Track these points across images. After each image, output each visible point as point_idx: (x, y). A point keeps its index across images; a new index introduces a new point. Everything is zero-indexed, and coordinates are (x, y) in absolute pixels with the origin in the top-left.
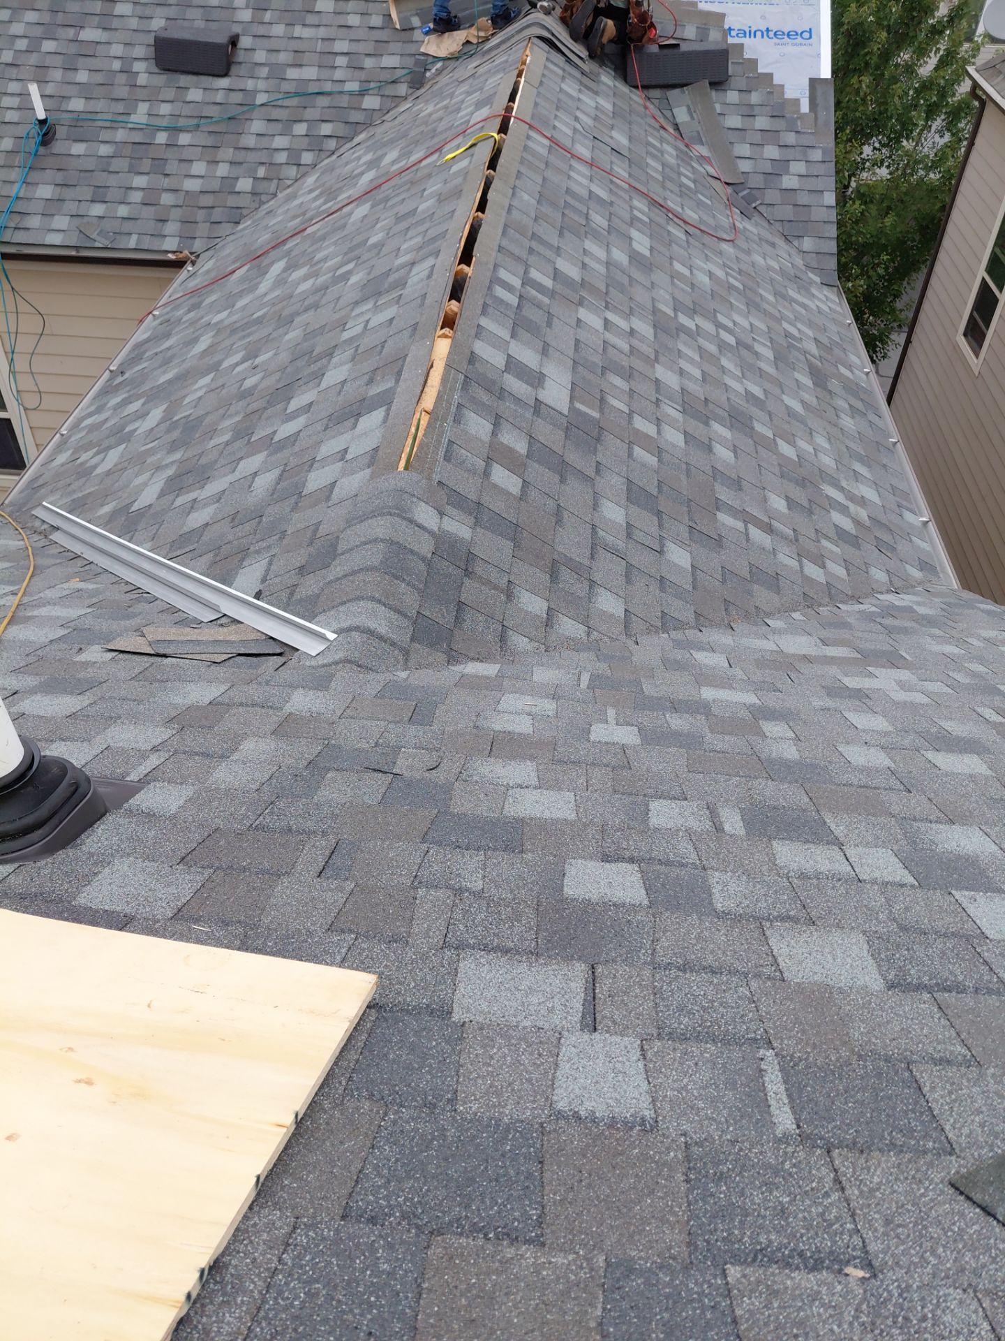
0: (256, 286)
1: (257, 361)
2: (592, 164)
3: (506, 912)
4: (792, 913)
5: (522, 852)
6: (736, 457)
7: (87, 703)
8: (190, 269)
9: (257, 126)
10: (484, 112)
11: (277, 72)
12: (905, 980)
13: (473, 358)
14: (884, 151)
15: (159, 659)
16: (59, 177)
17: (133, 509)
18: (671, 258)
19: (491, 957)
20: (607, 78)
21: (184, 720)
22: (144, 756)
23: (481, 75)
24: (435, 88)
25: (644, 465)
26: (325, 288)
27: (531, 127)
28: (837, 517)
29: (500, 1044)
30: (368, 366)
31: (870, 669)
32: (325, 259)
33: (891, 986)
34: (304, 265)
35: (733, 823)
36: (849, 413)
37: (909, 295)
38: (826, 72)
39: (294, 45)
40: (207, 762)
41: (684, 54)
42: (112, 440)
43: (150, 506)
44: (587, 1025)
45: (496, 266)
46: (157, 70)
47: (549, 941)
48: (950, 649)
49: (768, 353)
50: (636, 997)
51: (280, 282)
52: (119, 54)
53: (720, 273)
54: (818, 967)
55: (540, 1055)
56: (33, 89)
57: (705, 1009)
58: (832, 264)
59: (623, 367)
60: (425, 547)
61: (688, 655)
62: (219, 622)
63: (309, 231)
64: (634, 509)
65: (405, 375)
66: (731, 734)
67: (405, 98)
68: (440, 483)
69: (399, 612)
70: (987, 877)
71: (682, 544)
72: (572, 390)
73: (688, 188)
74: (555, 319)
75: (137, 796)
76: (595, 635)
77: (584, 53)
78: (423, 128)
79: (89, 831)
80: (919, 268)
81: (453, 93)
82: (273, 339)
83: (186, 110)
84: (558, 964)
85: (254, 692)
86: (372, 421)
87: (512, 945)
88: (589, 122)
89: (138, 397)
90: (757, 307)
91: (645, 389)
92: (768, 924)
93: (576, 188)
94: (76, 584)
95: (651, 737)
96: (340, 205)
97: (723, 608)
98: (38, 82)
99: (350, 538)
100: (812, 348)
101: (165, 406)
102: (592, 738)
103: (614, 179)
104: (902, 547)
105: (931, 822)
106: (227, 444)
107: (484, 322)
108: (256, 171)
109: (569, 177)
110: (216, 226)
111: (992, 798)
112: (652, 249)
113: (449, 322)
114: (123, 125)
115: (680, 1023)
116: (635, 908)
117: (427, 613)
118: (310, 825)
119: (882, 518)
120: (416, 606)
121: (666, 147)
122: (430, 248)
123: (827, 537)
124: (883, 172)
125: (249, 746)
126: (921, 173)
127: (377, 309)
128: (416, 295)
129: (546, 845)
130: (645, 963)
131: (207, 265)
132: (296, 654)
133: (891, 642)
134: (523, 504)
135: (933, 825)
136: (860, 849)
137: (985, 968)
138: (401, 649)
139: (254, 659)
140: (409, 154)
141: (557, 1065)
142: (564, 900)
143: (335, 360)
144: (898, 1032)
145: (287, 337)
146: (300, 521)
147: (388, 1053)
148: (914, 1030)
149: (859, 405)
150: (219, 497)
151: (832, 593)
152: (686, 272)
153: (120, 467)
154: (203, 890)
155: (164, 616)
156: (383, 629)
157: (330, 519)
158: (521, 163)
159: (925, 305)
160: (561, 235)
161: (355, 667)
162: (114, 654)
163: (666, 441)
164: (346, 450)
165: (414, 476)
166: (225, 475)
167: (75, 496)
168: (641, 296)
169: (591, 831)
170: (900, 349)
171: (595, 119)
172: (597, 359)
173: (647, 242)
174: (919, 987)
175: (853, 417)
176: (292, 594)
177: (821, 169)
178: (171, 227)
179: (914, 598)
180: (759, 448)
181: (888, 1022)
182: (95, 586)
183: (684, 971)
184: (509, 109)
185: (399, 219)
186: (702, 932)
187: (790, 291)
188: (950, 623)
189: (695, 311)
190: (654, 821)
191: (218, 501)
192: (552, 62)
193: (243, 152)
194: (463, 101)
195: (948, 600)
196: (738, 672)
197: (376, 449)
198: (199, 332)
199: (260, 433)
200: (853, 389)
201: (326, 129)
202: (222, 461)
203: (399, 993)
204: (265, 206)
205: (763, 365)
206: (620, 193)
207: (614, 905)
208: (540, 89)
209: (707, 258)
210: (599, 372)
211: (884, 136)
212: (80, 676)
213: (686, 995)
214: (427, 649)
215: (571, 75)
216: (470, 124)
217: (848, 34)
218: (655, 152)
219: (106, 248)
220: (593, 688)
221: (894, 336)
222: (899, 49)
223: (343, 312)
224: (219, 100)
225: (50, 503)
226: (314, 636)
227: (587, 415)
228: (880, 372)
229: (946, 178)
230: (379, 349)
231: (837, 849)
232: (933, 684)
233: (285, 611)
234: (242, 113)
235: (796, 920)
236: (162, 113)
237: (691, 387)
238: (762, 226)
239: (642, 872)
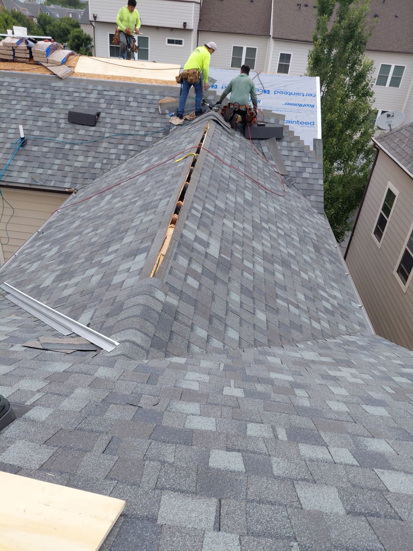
0: (99, 204)
1: (97, 232)
2: (230, 166)
3: (183, 473)
4: (306, 477)
5: (191, 445)
6: (284, 278)
7: (12, 369)
8: (74, 195)
9: (105, 145)
10: (191, 145)
11: (114, 126)
12: (354, 510)
13: (182, 236)
14: (342, 165)
15: (44, 351)
16: (26, 158)
17: (41, 287)
18: (260, 202)
19: (176, 494)
20: (238, 135)
21: (52, 379)
22: (33, 394)
23: (190, 132)
24: (173, 135)
25: (247, 279)
26: (126, 206)
27: (208, 152)
28: (325, 303)
29: (178, 535)
30: (141, 237)
31: (339, 367)
32: (127, 195)
33: (348, 513)
34: (119, 197)
35: (282, 435)
36: (329, 262)
37: (352, 218)
38: (319, 137)
39: (121, 117)
40: (60, 398)
41: (267, 128)
42: (36, 259)
43: (48, 286)
44: (216, 528)
45: (193, 202)
46: (68, 123)
47: (201, 488)
48: (372, 360)
49: (297, 239)
50: (238, 515)
51: (109, 203)
52: (55, 116)
53: (278, 208)
54: (317, 503)
55: (195, 541)
56: (21, 127)
57: (268, 522)
58: (322, 206)
59: (240, 241)
60: (159, 308)
61: (265, 358)
62: (71, 336)
63: (122, 184)
64: (243, 296)
65: (155, 241)
66: (282, 394)
67: (162, 138)
68: (166, 283)
69: (146, 334)
70: (389, 463)
71: (262, 311)
72: (220, 249)
73: (267, 176)
74: (214, 222)
75: (29, 412)
76: (226, 347)
77: (229, 126)
78: (168, 149)
79: (7, 427)
80: (356, 208)
81: (180, 138)
82: (104, 224)
83: (78, 137)
84: (205, 498)
85: (83, 367)
86: (141, 258)
87: (185, 489)
88: (231, 151)
89: (48, 243)
90: (293, 221)
91: (248, 250)
92: (296, 482)
93: (224, 175)
94: (14, 317)
95: (249, 394)
96: (134, 176)
97: (279, 338)
98: (23, 125)
99: (129, 303)
100: (314, 237)
101: (59, 247)
102: (224, 393)
103: (239, 172)
104: (351, 316)
105: (365, 437)
106: (82, 263)
107: (187, 222)
108: (103, 161)
109: (222, 171)
110: (85, 180)
111: (390, 427)
112: (252, 198)
113: (174, 222)
114: (54, 141)
115: (257, 528)
116: (239, 473)
117: (158, 335)
118: (101, 429)
119: (342, 304)
120: (153, 332)
121: (259, 161)
122: (168, 194)
123: (321, 311)
124: (341, 173)
125: (78, 391)
126: (356, 173)
127: (146, 215)
128: (162, 211)
129: (202, 443)
130: (243, 499)
131: (81, 194)
132: (102, 351)
133: (347, 356)
134: (199, 292)
135: (366, 438)
136: (335, 448)
137: (388, 506)
138: (146, 350)
139: (84, 353)
140: (162, 159)
141: (202, 546)
142: (209, 468)
143: (128, 234)
144: (352, 535)
145: (110, 224)
146: (108, 295)
147: (128, 538)
148: (359, 534)
149: (333, 259)
150: (77, 284)
151: (323, 334)
152: (265, 207)
153: (37, 270)
154: (53, 457)
155: (49, 332)
156: (139, 342)
157: (121, 295)
158: (204, 165)
159: (359, 221)
160: (218, 192)
161: (125, 357)
162: (26, 348)
163: (257, 270)
164: (130, 268)
165: (156, 280)
166: (80, 275)
167: (18, 281)
168: (248, 215)
169: (222, 437)
170: (349, 238)
171: (232, 150)
172: (230, 238)
173: (251, 195)
174: (360, 514)
175: (331, 264)
176: (102, 325)
177: (318, 171)
178: (68, 179)
179: (357, 338)
180: (293, 274)
181: (347, 530)
182: (21, 318)
183: (260, 503)
184: (200, 145)
185: (156, 182)
186: (268, 485)
187: (305, 215)
188: (371, 349)
189: (268, 222)
190: (249, 433)
191: (76, 286)
192: (217, 129)
193: (99, 154)
194: (183, 141)
195: (371, 339)
196: (285, 366)
197: (142, 269)
198: (75, 219)
199: (96, 260)
200: (330, 253)
201: (131, 147)
202: (80, 270)
203: (134, 509)
204: (105, 174)
205: (295, 243)
206: (241, 177)
207: (230, 471)
208: (212, 138)
209: (274, 202)
210: (231, 243)
211: (342, 160)
212: (11, 357)
213: (260, 515)
214: (156, 351)
215: (224, 133)
216: (186, 149)
217: (328, 124)
218: (255, 162)
219: (41, 185)
220: (225, 371)
221: (346, 233)
222: (347, 130)
223: (133, 216)
224: (91, 134)
225: (7, 283)
226: (110, 344)
227: (225, 259)
228: (342, 246)
229: (365, 176)
230: (146, 230)
231: (326, 448)
232: (365, 375)
233: (99, 332)
234: (100, 140)
235: (307, 481)
236: (68, 138)
237: (266, 250)
238: (295, 191)
239: (243, 456)
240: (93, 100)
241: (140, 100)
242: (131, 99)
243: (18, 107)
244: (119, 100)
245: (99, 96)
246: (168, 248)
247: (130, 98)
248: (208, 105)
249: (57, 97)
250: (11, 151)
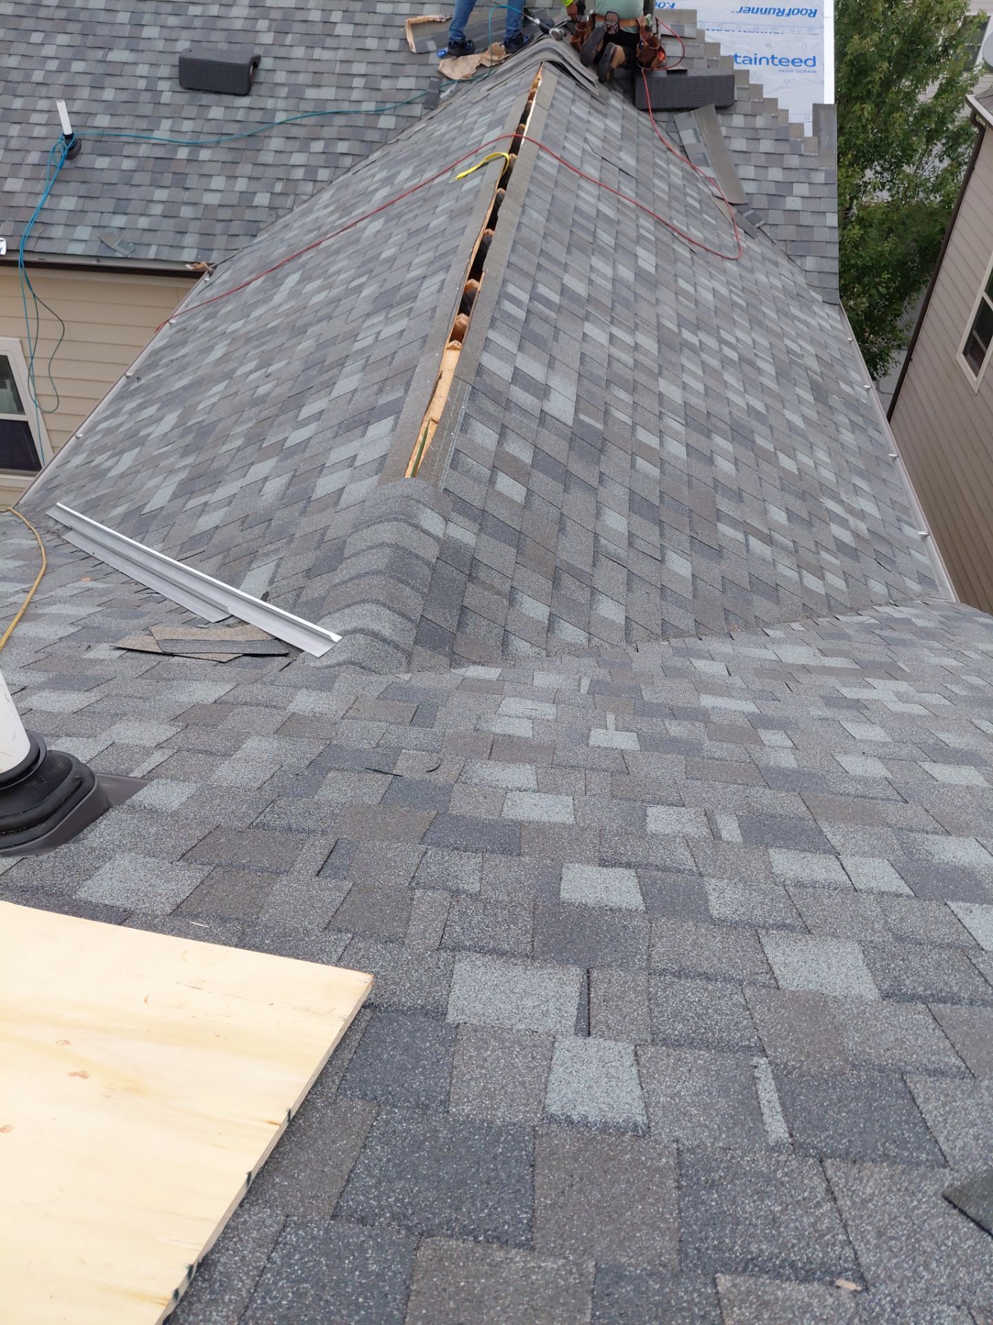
0: (271, 298)
1: (271, 369)
2: (599, 184)
3: (502, 915)
4: (788, 921)
5: (519, 855)
6: (737, 469)
7: (93, 699)
8: (207, 279)
9: (276, 143)
10: (496, 133)
11: (296, 93)
12: (900, 990)
13: (480, 370)
14: (885, 175)
15: (166, 658)
16: (83, 190)
17: (145, 511)
18: (676, 275)
19: (486, 959)
20: (616, 102)
21: (188, 718)
22: (147, 752)
24: (449, 109)
25: (646, 476)
26: (338, 300)
27: (541, 147)
28: (836, 530)
29: (494, 1046)
30: (378, 376)
32: (339, 272)
33: (886, 996)
34: (319, 277)
35: (730, 830)
36: (850, 428)
37: (909, 316)
38: (829, 98)
39: (313, 67)
40: (211, 759)
41: (691, 79)
42: (127, 443)
43: (162, 508)
44: (582, 1030)
45: (505, 281)
46: (180, 89)
47: (545, 945)
48: (949, 662)
49: (771, 370)
50: (631, 1002)
51: (294, 293)
52: (145, 73)
53: (723, 291)
54: (813, 976)
55: (533, 1058)
56: (62, 106)
57: (699, 1016)
58: (834, 283)
59: (627, 380)
60: (430, 552)
61: (688, 663)
62: (226, 622)
63: (324, 245)
64: (636, 519)
65: (414, 385)
66: (730, 741)
67: (420, 118)
68: (446, 490)
69: (403, 615)
70: (984, 889)
71: (683, 553)
72: (577, 402)
73: (694, 208)
74: (562, 333)
75: (140, 793)
76: (595, 641)
77: (594, 77)
78: (436, 147)
79: (92, 826)
80: (919, 289)
81: (467, 113)
82: (286, 349)
83: (208, 127)
84: (553, 967)
85: (259, 691)
86: (380, 429)
87: (508, 948)
88: (598, 143)
89: (153, 402)
90: (760, 324)
91: (649, 402)
92: (764, 932)
93: (584, 207)
94: (87, 583)
95: (649, 743)
96: (354, 221)
97: (723, 617)
98: (66, 99)
99: (357, 542)
100: (813, 364)
101: (180, 411)
102: (591, 743)
103: (622, 199)
104: (901, 559)
105: (927, 833)
106: (239, 449)
107: (492, 335)
108: (273, 186)
109: (578, 196)
110: (232, 238)
111: (988, 810)
112: (657, 266)
113: (458, 335)
114: (147, 140)
115: (675, 1030)
116: (631, 913)
117: (431, 617)
118: (310, 824)
119: (881, 530)
120: (420, 609)
121: (673, 168)
122: (441, 263)
123: (827, 550)
124: (885, 196)
125: (251, 745)
126: (921, 195)
127: (388, 321)
128: (427, 308)
129: (544, 849)
130: (640, 968)
131: (224, 276)
132: (302, 655)
133: (889, 653)
134: (527, 512)
135: (930, 836)
136: (856, 858)
137: (979, 980)
138: (404, 651)
139: (260, 660)
140: (422, 172)
141: (550, 1068)
142: (560, 903)
143: (346, 370)
144: (892, 1042)
145: (300, 347)
146: (308, 525)
147: (382, 1053)
148: (908, 1040)
149: (859, 420)
150: (230, 500)
151: (831, 604)
152: (691, 289)
153: (133, 470)
154: (203, 887)
155: (172, 616)
156: (387, 632)
157: (338, 524)
158: (530, 182)
159: (926, 324)
160: (569, 252)
161: (357, 668)
162: (122, 652)
163: (669, 453)
164: (355, 457)
165: (421, 483)
166: (236, 480)
167: (88, 498)
168: (646, 312)
169: (589, 836)
170: (901, 367)
171: (603, 141)
172: (602, 372)
173: (653, 260)
174: (914, 998)
175: (853, 432)
176: (298, 596)
177: (824, 191)
178: (190, 239)
179: (913, 611)
180: (760, 461)
181: (883, 1032)
182: (105, 586)
183: (680, 978)
184: (520, 130)
185: (411, 235)
186: (697, 938)
187: (792, 308)
188: (948, 636)
189: (698, 328)
190: (652, 827)
191: (229, 505)
192: (563, 86)
193: (262, 168)
194: (475, 122)
195: (946, 613)
196: (737, 681)
197: (384, 457)
198: (215, 341)
199: (271, 439)
200: (853, 404)
201: (342, 147)
202: (234, 466)
203: (394, 993)
204: (282, 220)
205: (765, 380)
206: (628, 212)
207: (611, 910)
208: (552, 112)
209: (711, 276)
210: (604, 384)
211: (885, 160)
212: (89, 673)
213: (681, 1001)
214: (429, 652)
215: (580, 98)
216: (483, 144)
217: (851, 64)
218: (661, 172)
219: (126, 258)
220: (593, 694)
221: (894, 354)
222: (900, 77)
223: (355, 324)
224: (239, 118)
225: (65, 504)
226: (319, 638)
227: (591, 426)
228: (881, 389)
229: (947, 202)
230: (389, 360)
231: (833, 858)
232: (930, 696)
233: (292, 613)
234: (261, 131)
235: (791, 928)
236: (183, 130)
237: (694, 400)
238: (766, 246)
239: (639, 877)
240: (238, 24)
241: (359, 18)
242: (336, 16)
243: (49, 50)
244: (306, 21)
245: (253, 12)
246: (447, 402)
247: (334, 13)
248: (537, 21)
249: (146, 19)
250: (44, 172)
